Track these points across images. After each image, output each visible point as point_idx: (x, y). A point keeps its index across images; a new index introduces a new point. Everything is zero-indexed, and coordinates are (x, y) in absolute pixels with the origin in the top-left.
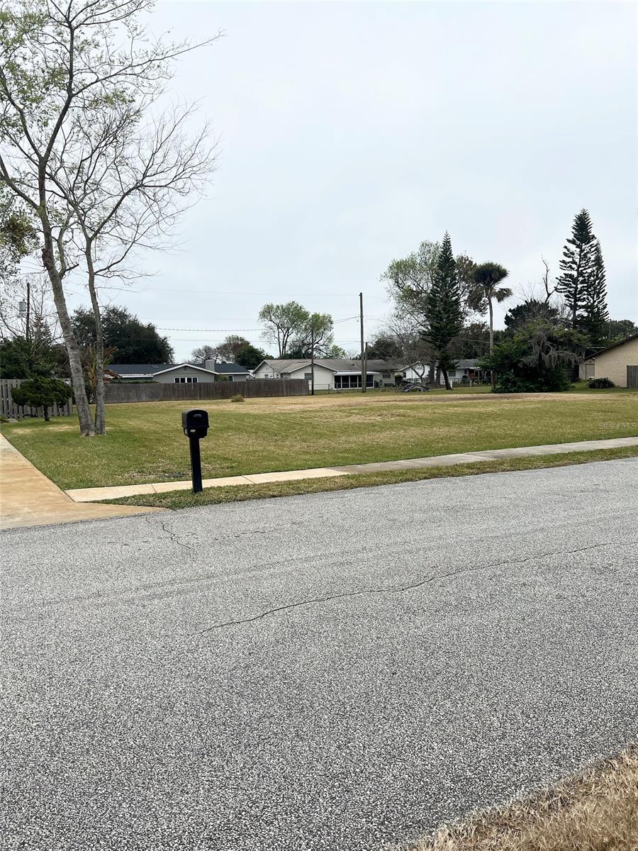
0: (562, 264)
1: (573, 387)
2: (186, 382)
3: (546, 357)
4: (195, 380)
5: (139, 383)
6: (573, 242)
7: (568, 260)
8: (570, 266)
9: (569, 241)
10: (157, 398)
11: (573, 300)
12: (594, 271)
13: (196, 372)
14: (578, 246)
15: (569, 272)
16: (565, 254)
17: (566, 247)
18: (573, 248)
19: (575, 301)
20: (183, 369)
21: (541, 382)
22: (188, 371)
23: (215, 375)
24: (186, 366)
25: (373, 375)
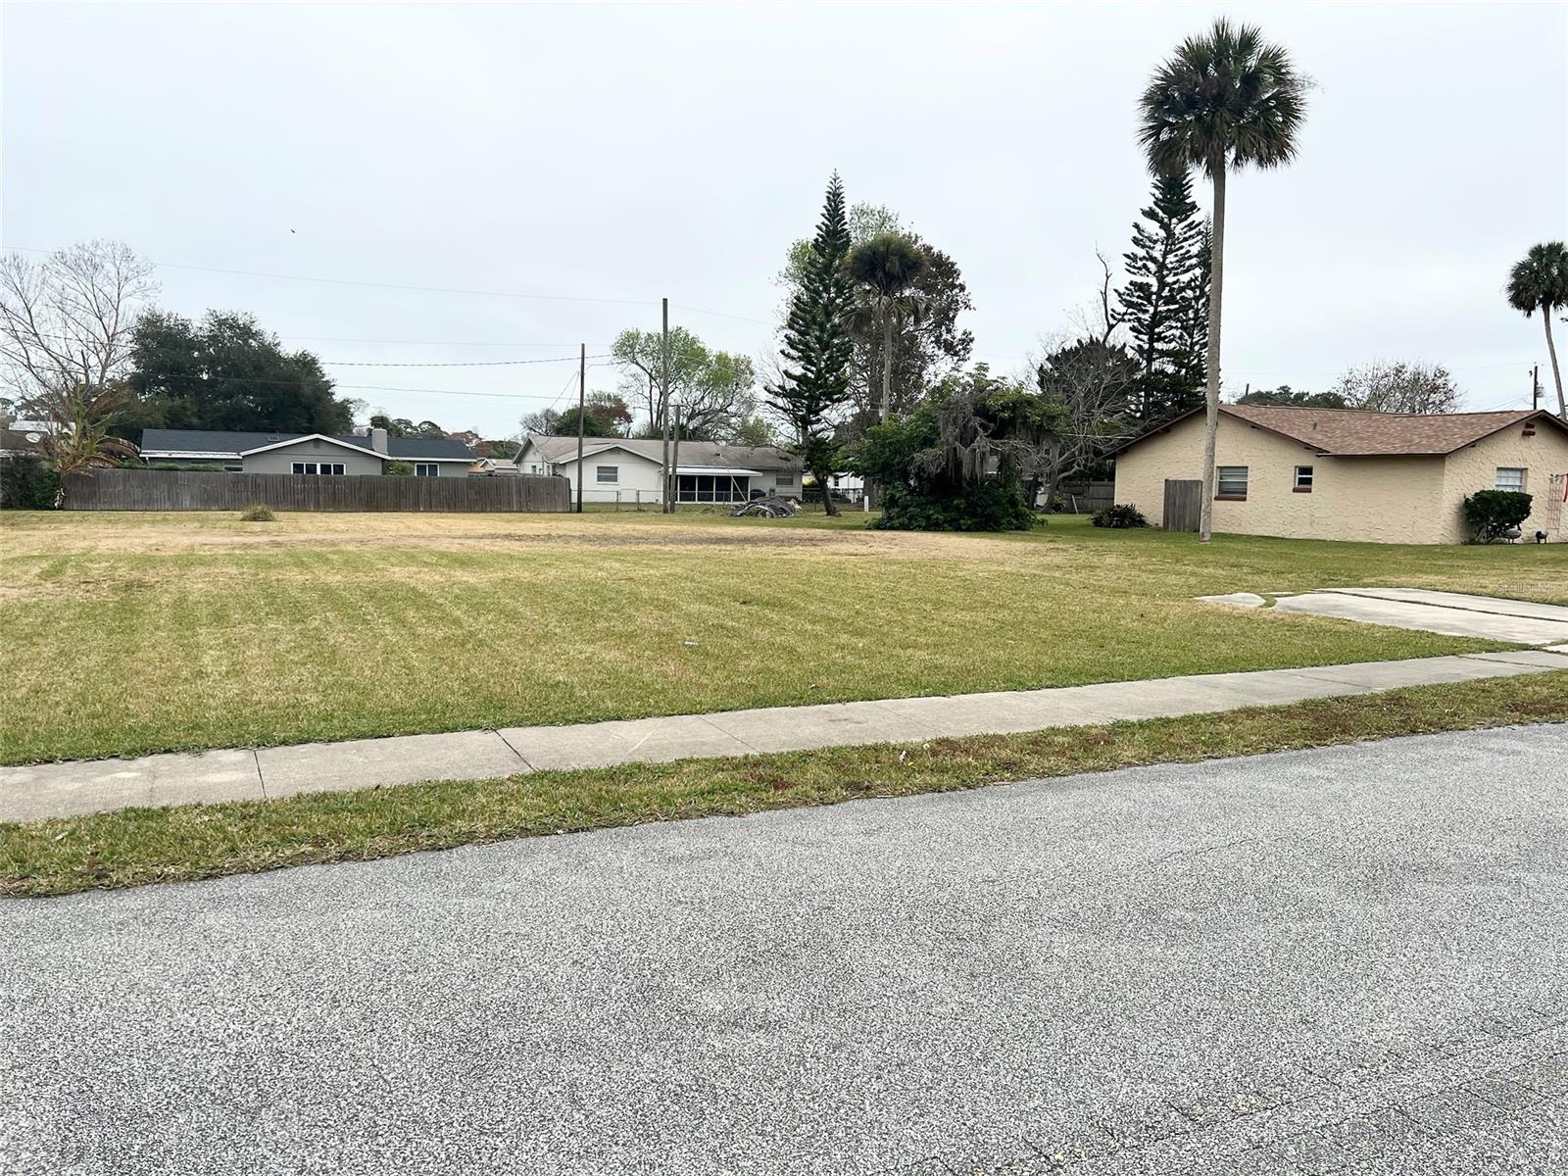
0: (1128, 261)
1: (1043, 522)
2: (319, 472)
3: (965, 453)
4: (339, 469)
5: (177, 470)
6: (1150, 214)
7: (1141, 252)
8: (1145, 266)
9: (1144, 213)
10: (216, 502)
11: (1145, 338)
12: (1196, 278)
13: (339, 452)
14: (1165, 227)
15: (1144, 280)
16: (1136, 241)
17: (1136, 226)
18: (1152, 228)
19: (1151, 341)
20: (312, 445)
21: (957, 508)
22: (323, 449)
23: (383, 460)
24: (317, 439)
25: (748, 477)
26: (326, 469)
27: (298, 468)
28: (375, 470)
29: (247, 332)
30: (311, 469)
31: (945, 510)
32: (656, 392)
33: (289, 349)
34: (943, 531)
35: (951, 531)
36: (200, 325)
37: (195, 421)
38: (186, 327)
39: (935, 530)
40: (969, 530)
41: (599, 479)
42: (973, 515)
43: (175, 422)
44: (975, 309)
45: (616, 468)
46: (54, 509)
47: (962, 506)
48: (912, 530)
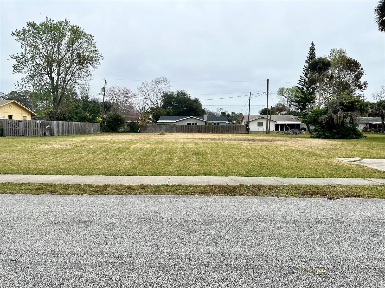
2: (192, 125)
3: (335, 116)
4: (196, 124)
13: (196, 120)
20: (191, 119)
21: (334, 132)
22: (193, 119)
23: (206, 122)
24: (192, 118)
25: (300, 124)
26: (193, 124)
27: (188, 124)
28: (204, 124)
29: (184, 94)
30: (190, 124)
31: (331, 133)
32: (289, 103)
33: (193, 98)
34: (329, 139)
35: (331, 139)
36: (175, 94)
37: (172, 114)
38: (173, 94)
39: (327, 138)
40: (337, 138)
41: (258, 125)
42: (339, 134)
43: (168, 114)
44: (366, 75)
45: (263, 122)
46: (138, 132)
47: (336, 132)
48: (320, 138)
